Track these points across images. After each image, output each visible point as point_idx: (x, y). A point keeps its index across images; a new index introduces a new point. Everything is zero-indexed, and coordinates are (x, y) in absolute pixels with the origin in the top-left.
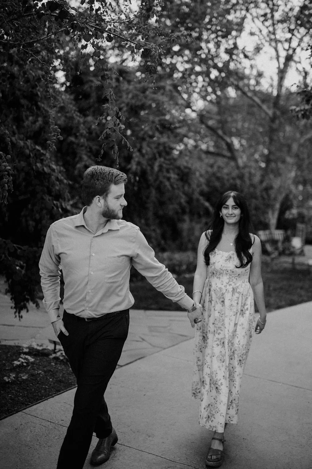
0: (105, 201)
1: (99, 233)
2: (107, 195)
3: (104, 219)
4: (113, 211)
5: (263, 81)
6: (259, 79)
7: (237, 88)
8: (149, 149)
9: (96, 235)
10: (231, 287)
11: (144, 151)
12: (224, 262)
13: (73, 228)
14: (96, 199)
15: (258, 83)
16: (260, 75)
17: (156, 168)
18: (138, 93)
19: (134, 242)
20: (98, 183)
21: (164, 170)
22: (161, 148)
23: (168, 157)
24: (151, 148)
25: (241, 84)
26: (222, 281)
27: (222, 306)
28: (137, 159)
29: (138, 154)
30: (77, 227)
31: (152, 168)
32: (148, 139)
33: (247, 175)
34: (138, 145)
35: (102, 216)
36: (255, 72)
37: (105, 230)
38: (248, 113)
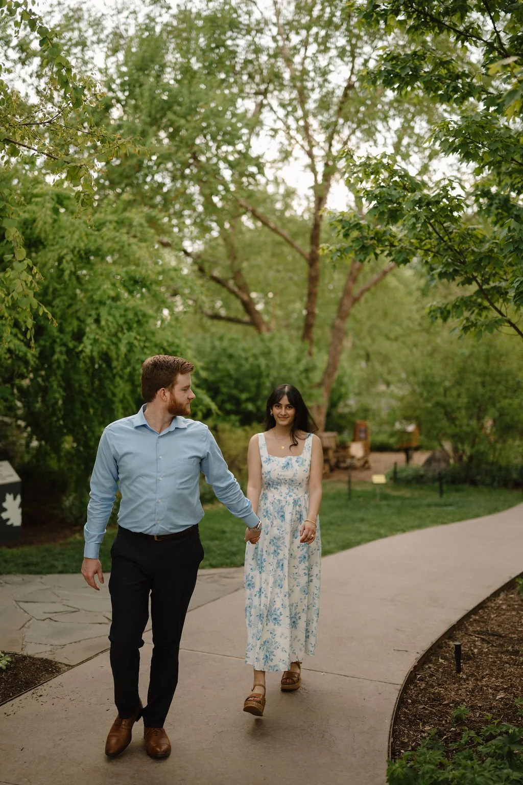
0: (172, 393)
1: (164, 432)
2: (173, 387)
3: (169, 416)
4: (181, 405)
5: (294, 203)
6: (289, 201)
7: (255, 216)
8: (110, 319)
9: (161, 435)
10: (292, 498)
11: (103, 323)
12: (281, 470)
13: (132, 429)
14: (160, 392)
15: (287, 206)
16: (290, 193)
17: (123, 349)
18: (90, 231)
19: (205, 441)
20: (162, 373)
21: (137, 350)
22: (130, 315)
23: (141, 330)
24: (114, 317)
25: (260, 210)
26: (281, 492)
27: (282, 521)
28: (92, 336)
29: (94, 326)
30: (137, 427)
31: (118, 348)
32: (109, 302)
33: (276, 350)
34: (93, 313)
35: (167, 412)
36: (282, 190)
37: (172, 428)
38: (274, 255)
